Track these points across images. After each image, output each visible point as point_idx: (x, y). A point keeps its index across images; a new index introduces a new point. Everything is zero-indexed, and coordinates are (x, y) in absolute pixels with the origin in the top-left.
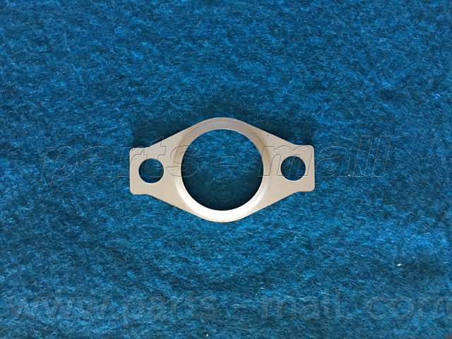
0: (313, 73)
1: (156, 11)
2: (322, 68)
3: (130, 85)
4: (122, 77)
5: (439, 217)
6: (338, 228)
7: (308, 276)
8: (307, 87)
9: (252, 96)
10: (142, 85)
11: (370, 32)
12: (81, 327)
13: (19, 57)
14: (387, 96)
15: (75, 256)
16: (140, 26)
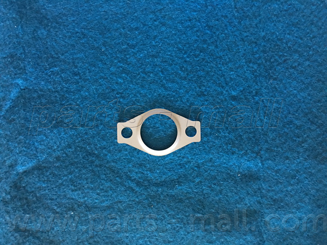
0: (200, 88)
1: (129, 60)
2: (204, 86)
3: (117, 94)
4: (113, 90)
5: (257, 153)
6: (211, 159)
7: (197, 180)
8: (197, 94)
9: (172, 99)
10: (122, 94)
11: (226, 69)
12: (96, 203)
13: (67, 81)
14: (234, 98)
15: (93, 171)
16: (121, 67)
